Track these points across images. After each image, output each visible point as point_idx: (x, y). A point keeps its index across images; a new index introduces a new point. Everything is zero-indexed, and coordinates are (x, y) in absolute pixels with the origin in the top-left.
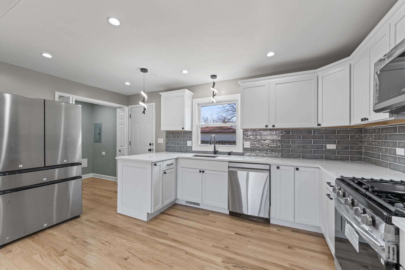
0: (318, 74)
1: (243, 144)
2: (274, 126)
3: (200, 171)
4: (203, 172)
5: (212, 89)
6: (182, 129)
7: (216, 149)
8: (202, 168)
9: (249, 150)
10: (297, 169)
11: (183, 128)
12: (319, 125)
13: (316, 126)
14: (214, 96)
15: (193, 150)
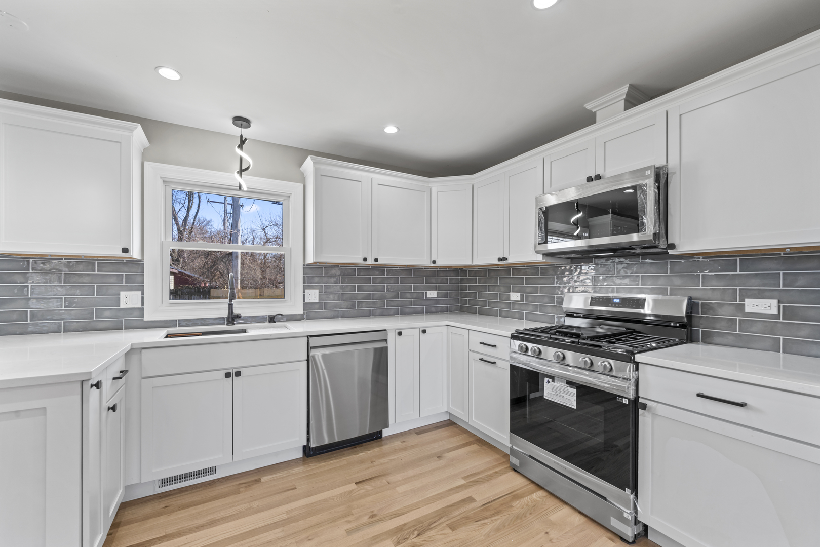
0: (430, 185)
1: (304, 296)
2: (376, 260)
3: (228, 375)
4: (238, 374)
5: (238, 151)
6: (119, 253)
7: (235, 312)
8: (232, 365)
9: (317, 306)
10: (424, 331)
11: (125, 250)
12: (434, 262)
13: (428, 263)
14: (241, 171)
15: (147, 317)
